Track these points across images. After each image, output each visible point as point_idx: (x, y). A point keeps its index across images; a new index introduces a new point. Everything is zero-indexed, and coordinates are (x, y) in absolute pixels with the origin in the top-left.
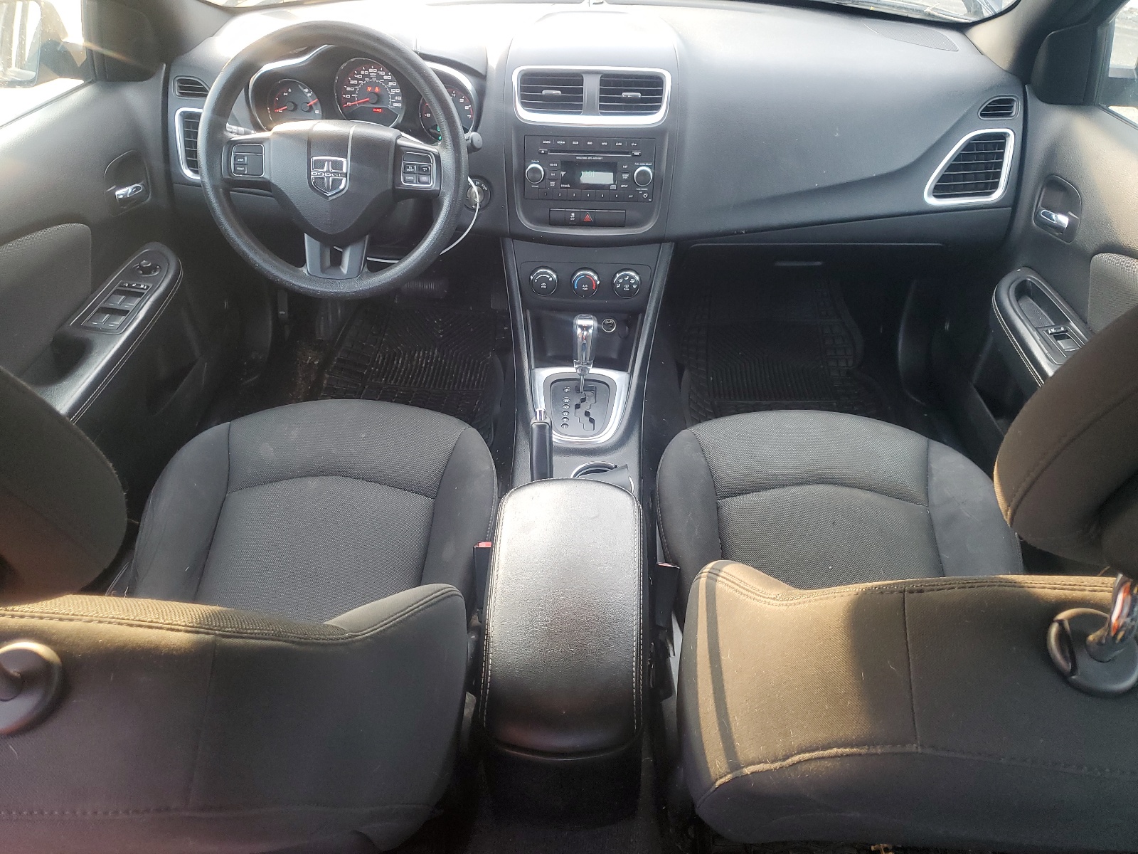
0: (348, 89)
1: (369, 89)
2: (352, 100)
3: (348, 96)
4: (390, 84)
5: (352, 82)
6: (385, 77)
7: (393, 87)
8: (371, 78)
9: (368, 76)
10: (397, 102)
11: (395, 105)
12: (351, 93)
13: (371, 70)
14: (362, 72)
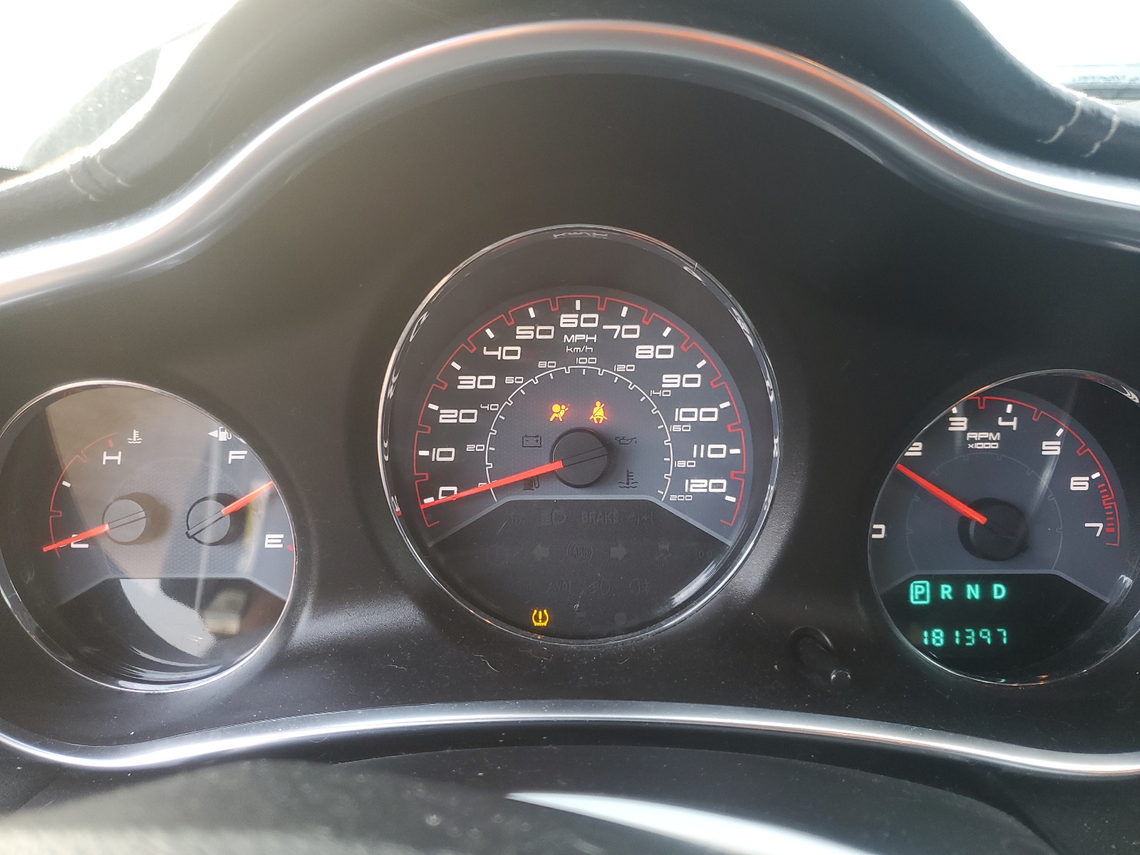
0: (448, 416)
1: (558, 411)
2: (461, 472)
3: (443, 455)
4: (671, 381)
5: (468, 383)
6: (645, 352)
7: (682, 397)
8: (572, 359)
9: (553, 349)
10: (708, 469)
11: (698, 485)
12: (457, 435)
13: (567, 320)
14: (524, 333)
